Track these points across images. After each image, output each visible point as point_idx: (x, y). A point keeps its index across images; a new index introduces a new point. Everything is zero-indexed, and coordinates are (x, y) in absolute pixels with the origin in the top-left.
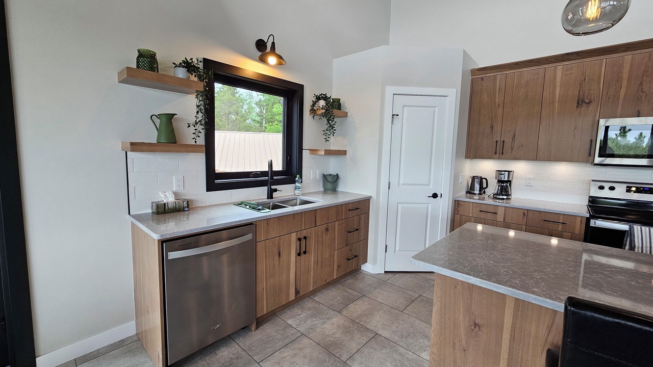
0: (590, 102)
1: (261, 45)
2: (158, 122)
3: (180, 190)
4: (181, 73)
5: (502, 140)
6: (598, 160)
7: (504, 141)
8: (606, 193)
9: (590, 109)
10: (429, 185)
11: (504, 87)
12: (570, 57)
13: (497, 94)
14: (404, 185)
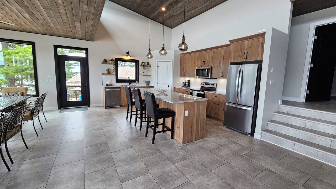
0: (196, 63)
1: (128, 53)
2: (107, 70)
3: (111, 82)
4: (111, 62)
7: (185, 72)
10: (167, 83)
14: (161, 83)
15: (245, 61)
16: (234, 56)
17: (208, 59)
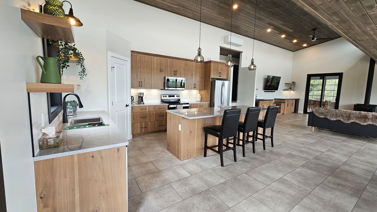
6: (166, 88)
7: (142, 82)
8: (165, 98)
10: (124, 101)
11: (140, 60)
12: (158, 56)
13: (138, 63)
14: (117, 102)
15: (219, 78)
16: (213, 73)
17: (180, 69)
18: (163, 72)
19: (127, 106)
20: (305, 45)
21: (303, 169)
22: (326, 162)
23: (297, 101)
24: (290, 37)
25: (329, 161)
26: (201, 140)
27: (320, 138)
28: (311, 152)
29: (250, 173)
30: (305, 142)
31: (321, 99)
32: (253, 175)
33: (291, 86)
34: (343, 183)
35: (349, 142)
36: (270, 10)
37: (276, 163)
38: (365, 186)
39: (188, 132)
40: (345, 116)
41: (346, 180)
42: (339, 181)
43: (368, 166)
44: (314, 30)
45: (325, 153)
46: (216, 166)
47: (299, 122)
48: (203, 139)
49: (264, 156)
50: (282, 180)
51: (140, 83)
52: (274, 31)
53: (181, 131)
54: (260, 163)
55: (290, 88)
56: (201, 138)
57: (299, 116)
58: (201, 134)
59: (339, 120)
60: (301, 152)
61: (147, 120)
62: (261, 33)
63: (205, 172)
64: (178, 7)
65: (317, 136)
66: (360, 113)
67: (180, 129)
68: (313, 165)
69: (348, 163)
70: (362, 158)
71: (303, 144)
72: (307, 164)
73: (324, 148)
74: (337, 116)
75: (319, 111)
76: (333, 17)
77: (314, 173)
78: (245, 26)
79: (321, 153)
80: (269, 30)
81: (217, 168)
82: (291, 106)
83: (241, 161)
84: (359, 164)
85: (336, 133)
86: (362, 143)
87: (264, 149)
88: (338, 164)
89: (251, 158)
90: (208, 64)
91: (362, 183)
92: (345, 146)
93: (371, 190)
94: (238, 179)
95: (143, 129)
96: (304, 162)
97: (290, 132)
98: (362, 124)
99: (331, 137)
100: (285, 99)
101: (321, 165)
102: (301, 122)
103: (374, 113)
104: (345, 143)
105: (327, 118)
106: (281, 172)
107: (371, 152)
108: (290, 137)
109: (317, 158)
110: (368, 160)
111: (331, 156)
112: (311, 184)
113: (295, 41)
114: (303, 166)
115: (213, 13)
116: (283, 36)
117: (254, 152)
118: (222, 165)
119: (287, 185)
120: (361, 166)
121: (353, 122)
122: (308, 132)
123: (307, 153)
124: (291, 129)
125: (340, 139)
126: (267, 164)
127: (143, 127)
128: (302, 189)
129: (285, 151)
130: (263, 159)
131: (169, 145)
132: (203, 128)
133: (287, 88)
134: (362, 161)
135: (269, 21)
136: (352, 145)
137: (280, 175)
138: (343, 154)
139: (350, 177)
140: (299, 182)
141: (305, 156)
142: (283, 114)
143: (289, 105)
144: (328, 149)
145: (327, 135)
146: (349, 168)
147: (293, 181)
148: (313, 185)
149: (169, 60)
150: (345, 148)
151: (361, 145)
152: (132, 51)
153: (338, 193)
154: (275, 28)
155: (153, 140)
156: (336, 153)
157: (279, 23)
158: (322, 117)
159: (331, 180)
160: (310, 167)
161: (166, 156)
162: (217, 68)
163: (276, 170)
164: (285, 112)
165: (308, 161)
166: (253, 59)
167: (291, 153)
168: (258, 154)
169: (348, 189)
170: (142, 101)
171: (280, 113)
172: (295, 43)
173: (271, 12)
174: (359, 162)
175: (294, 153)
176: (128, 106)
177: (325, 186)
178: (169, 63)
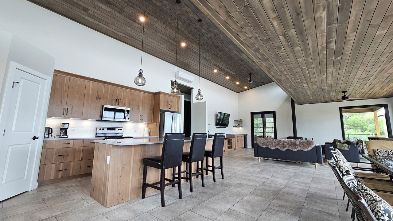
0: (100, 98)
5: (67, 108)
7: (68, 109)
8: (102, 131)
9: (100, 100)
10: (31, 131)
11: (68, 83)
12: (95, 80)
13: (65, 86)
14: (15, 131)
15: (169, 110)
16: (163, 105)
17: (123, 98)
18: (101, 100)
19: (34, 138)
20: (246, 88)
21: (251, 196)
22: (270, 187)
23: (245, 136)
24: (233, 79)
25: (273, 185)
26: (138, 176)
27: (266, 167)
28: (258, 179)
29: (195, 210)
30: (253, 171)
31: (264, 135)
32: (199, 211)
33: (239, 123)
34: (286, 204)
35: (288, 168)
36: (214, 52)
37: (226, 195)
38: (303, 204)
39: (120, 166)
40: (281, 144)
41: (287, 201)
42: (282, 203)
43: (303, 186)
44: (250, 74)
45: (270, 179)
46: (155, 207)
47: (248, 155)
48: (141, 174)
49: (214, 189)
50: (230, 211)
51: (66, 110)
52: (220, 72)
53: (110, 164)
54: (208, 196)
55: (238, 125)
56: (138, 173)
57: (248, 150)
58: (138, 168)
59: (278, 149)
60: (250, 180)
61: (69, 159)
62: (209, 72)
63: (138, 217)
64: (125, 36)
65: (263, 166)
66: (291, 141)
67: (108, 162)
68: (259, 192)
69: (288, 185)
70: (298, 180)
71: (251, 173)
72: (254, 191)
73: (269, 175)
74: (275, 145)
75: (262, 141)
76: (256, 54)
77: (261, 198)
78: (194, 65)
79: (266, 179)
80: (215, 71)
81: (156, 209)
82: (240, 141)
83: (187, 198)
84: (296, 185)
85: (278, 162)
86: (297, 168)
87: (214, 181)
88: (280, 187)
89: (200, 193)
90: (157, 96)
91: (300, 201)
92: (285, 171)
93: (308, 207)
94: (179, 219)
95: (60, 173)
96: (252, 190)
97: (240, 164)
98: (294, 150)
99: (273, 166)
100: (235, 135)
101: (267, 190)
102: (249, 155)
103: (300, 140)
104: (285, 169)
105: (268, 148)
106: (229, 202)
107: (304, 174)
108: (240, 168)
109: (263, 184)
110: (303, 181)
111: (275, 181)
112: (258, 210)
113: (238, 83)
114: (251, 193)
115: (163, 48)
116: (228, 78)
117: (203, 186)
118: (163, 205)
119: (234, 216)
120: (298, 187)
121: (288, 149)
122: (255, 163)
123: (255, 181)
124: (241, 161)
125: (280, 166)
126: (216, 197)
127: (61, 169)
128: (249, 217)
129: (235, 181)
130: (212, 192)
131: (93, 189)
132: (142, 160)
133: (236, 125)
134: (298, 182)
135: (215, 62)
136: (289, 170)
137: (228, 206)
138: (284, 178)
139: (291, 198)
140: (246, 210)
141: (252, 183)
142: (235, 149)
143: (239, 140)
144: (272, 175)
145: (270, 164)
146: (290, 190)
147: (241, 211)
148: (260, 211)
149: (110, 86)
150: (284, 173)
151: (296, 170)
152: (55, 70)
153: (282, 215)
154: (220, 69)
155: (73, 186)
156: (278, 178)
157: (223, 65)
158: (264, 147)
159: (275, 203)
160: (257, 194)
161: (85, 205)
162: (167, 100)
163: (225, 201)
164: (236, 147)
165: (255, 188)
166: (199, 89)
167: (241, 182)
168: (208, 187)
169: (290, 209)
170: (66, 135)
171: (232, 148)
172: (238, 85)
173: (215, 54)
174: (296, 184)
175: (243, 182)
176: (38, 138)
177: (271, 210)
178: (109, 90)
